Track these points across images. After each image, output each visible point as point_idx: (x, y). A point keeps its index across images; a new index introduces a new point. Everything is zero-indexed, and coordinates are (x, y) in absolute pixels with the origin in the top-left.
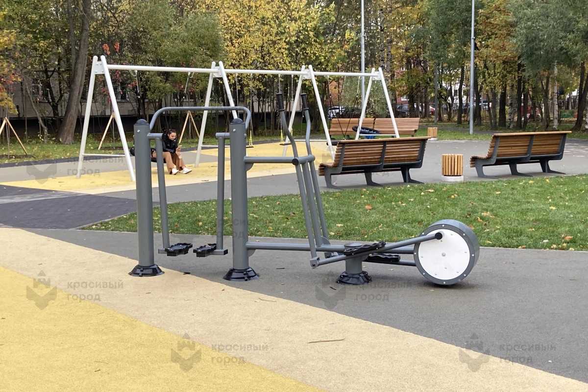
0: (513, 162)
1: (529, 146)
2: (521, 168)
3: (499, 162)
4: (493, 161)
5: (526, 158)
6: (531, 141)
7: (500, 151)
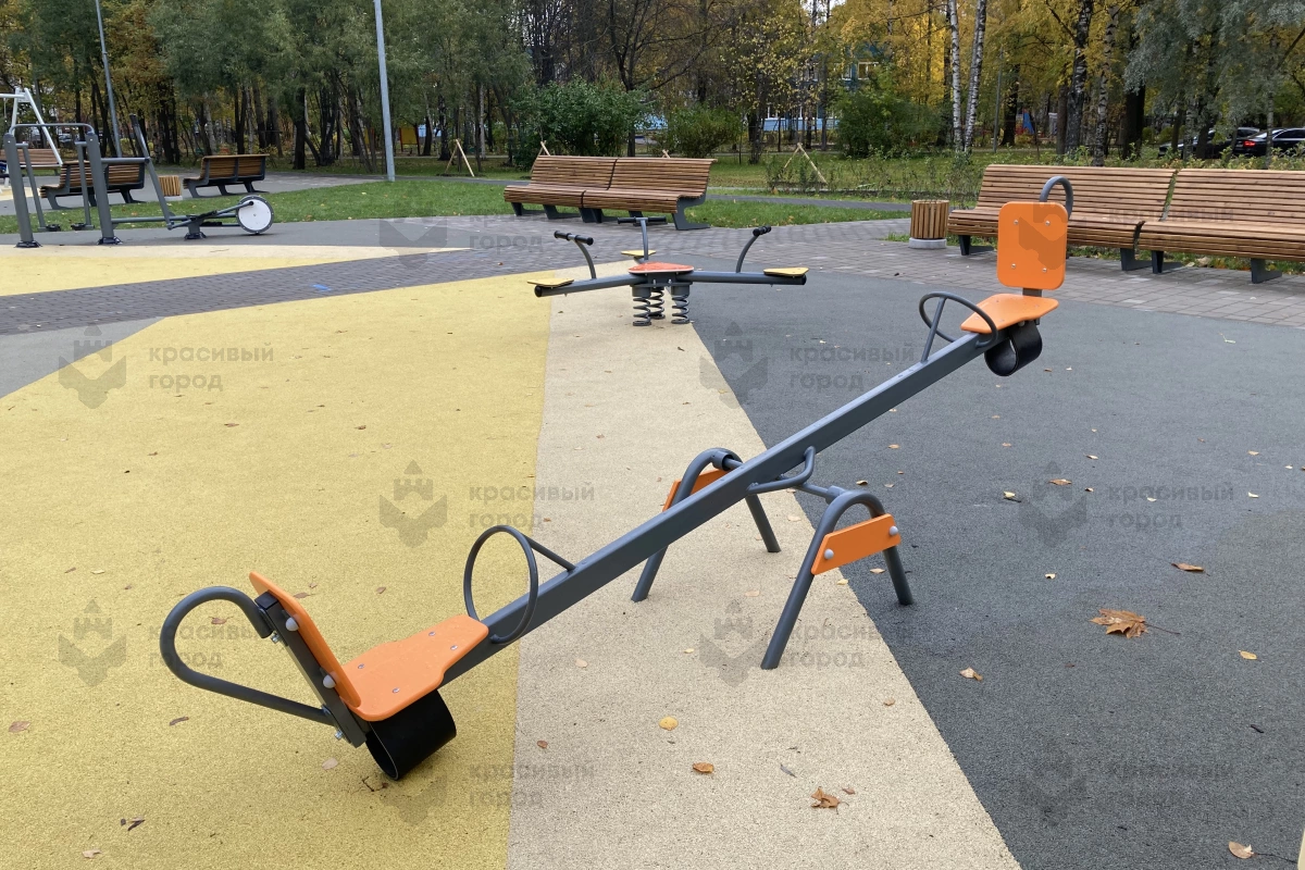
0: (221, 183)
1: (235, 169)
2: (229, 188)
3: (211, 184)
4: (207, 182)
5: (233, 179)
6: (236, 163)
7: (210, 172)
